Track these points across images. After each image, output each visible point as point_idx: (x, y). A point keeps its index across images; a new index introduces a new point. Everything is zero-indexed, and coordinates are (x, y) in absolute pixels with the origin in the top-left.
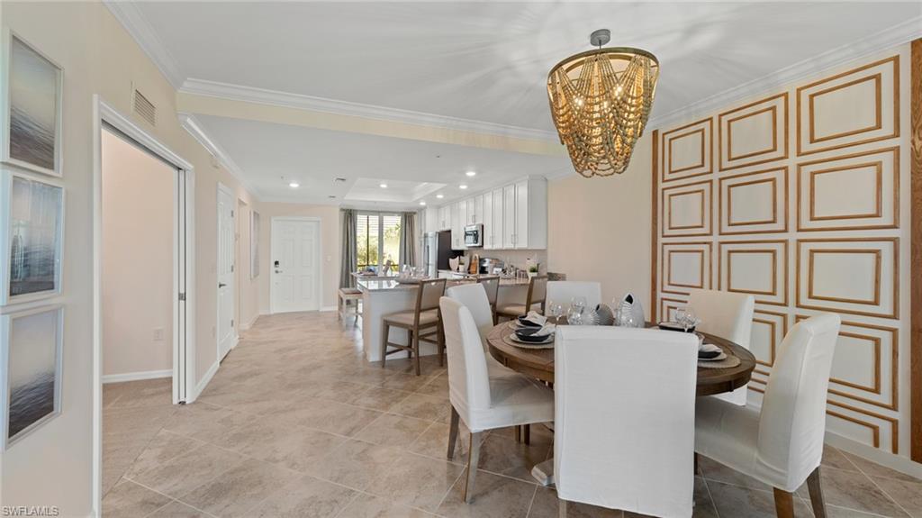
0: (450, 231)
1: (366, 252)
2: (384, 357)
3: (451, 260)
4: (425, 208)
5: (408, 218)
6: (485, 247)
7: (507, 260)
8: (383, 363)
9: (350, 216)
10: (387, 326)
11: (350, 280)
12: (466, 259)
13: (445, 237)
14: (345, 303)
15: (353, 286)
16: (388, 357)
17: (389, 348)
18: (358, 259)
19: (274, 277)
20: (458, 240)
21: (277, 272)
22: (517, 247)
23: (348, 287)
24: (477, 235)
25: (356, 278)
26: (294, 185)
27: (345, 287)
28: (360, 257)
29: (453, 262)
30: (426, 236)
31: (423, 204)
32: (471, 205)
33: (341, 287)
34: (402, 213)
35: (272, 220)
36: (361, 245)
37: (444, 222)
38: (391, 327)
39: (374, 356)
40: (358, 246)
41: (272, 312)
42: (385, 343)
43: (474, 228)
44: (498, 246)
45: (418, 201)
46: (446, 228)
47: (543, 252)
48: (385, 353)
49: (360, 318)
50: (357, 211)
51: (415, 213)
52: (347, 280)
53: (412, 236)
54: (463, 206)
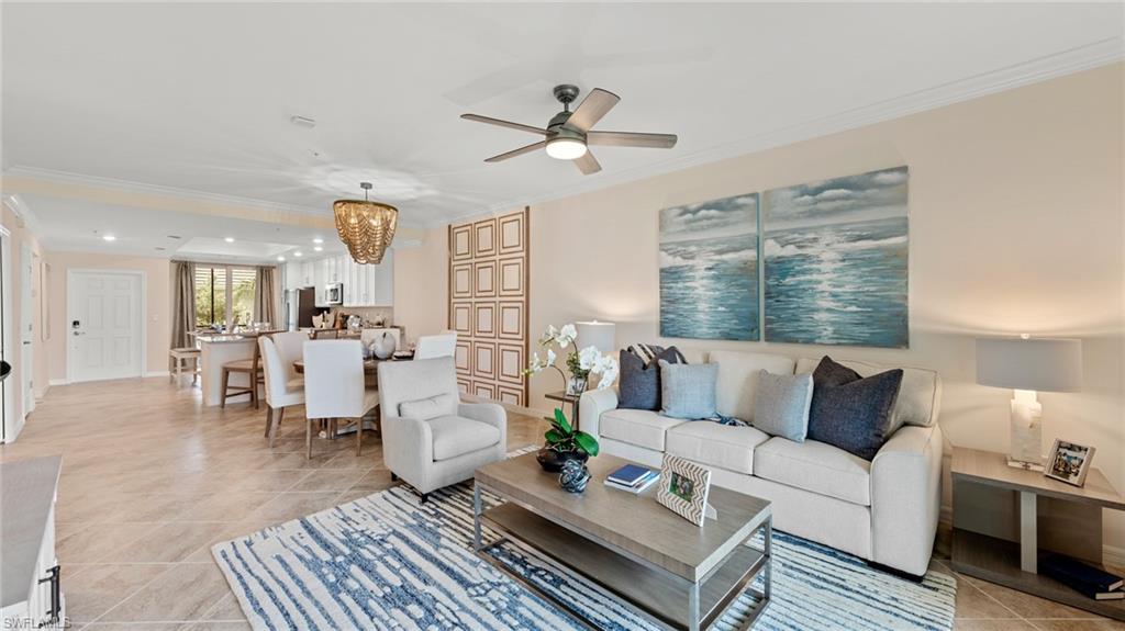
0: (313, 288)
1: (209, 310)
2: (223, 401)
3: (314, 318)
4: (285, 263)
5: (265, 273)
6: (345, 305)
7: (366, 315)
8: (223, 405)
9: (184, 268)
10: (226, 372)
11: (186, 339)
12: (331, 317)
13: (307, 295)
14: (179, 363)
15: (190, 346)
16: (228, 401)
17: (229, 392)
18: (198, 319)
19: (72, 340)
20: (321, 298)
21: (76, 334)
22: (368, 305)
23: (183, 347)
24: (337, 292)
25: (194, 337)
26: (109, 238)
27: (179, 347)
28: (199, 315)
29: (317, 320)
30: (286, 292)
31: (281, 259)
32: (333, 263)
33: (173, 347)
34: (257, 266)
35: (69, 271)
36: (202, 301)
37: (308, 279)
38: (231, 374)
39: (215, 401)
40: (197, 302)
41: (69, 382)
42: (225, 386)
43: (334, 287)
44: (354, 304)
45: (277, 256)
46: (310, 285)
47: (390, 309)
48: (224, 396)
49: (199, 377)
50: (194, 263)
51: (274, 267)
52: (181, 339)
53: (271, 292)
54: (326, 263)
